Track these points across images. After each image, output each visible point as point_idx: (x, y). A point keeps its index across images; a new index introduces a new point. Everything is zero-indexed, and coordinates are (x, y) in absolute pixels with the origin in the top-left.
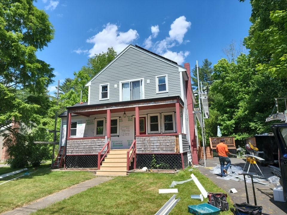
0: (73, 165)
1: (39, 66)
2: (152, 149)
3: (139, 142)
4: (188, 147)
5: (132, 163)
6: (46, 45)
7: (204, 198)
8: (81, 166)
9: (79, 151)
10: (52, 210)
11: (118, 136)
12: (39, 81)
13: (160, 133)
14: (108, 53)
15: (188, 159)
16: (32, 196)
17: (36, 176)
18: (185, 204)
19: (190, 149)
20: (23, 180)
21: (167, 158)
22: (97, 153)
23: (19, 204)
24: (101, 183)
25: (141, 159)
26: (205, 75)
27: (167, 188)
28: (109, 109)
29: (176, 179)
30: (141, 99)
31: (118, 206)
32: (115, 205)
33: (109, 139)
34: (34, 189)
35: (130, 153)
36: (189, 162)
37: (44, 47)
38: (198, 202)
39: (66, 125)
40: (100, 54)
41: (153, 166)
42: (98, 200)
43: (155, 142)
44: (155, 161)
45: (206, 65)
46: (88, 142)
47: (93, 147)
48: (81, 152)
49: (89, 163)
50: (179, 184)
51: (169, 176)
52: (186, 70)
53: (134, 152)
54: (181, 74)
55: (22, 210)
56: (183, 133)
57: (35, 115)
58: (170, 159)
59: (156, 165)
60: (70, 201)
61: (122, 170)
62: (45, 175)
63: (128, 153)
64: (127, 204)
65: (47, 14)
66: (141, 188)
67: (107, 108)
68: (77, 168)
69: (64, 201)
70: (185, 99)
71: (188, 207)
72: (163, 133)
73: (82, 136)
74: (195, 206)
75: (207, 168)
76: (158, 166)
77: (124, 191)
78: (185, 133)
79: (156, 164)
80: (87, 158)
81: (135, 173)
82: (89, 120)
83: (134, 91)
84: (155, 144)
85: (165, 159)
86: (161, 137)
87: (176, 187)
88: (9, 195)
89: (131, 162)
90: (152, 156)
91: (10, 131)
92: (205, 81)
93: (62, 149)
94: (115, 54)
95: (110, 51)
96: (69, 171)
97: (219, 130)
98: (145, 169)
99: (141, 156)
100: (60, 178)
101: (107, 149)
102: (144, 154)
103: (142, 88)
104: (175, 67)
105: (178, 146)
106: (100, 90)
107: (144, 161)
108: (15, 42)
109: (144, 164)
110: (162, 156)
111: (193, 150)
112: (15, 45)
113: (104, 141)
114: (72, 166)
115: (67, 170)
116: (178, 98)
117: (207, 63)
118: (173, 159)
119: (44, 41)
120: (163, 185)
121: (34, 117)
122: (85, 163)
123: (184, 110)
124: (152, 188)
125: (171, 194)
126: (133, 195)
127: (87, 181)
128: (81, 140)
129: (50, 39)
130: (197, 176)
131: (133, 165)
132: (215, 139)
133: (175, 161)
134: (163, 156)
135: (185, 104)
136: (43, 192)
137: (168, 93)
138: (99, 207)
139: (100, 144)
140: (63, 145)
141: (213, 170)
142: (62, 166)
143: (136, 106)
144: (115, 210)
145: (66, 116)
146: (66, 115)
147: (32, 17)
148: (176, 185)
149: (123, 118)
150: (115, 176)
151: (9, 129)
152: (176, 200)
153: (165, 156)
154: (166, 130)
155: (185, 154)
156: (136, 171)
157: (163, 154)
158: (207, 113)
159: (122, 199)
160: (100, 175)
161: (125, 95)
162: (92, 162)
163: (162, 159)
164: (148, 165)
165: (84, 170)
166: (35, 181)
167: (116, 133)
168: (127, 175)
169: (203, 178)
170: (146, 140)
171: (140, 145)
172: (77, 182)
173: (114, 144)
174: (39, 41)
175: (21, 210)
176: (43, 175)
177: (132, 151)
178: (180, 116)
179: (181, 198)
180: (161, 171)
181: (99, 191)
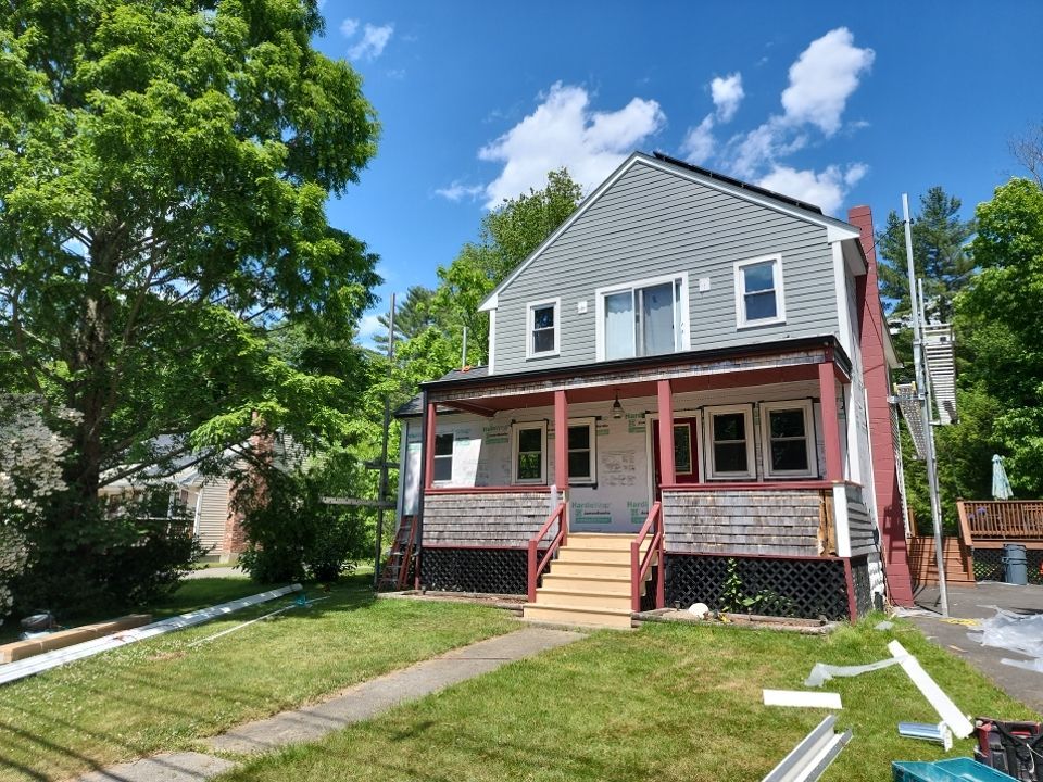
0: (445, 580)
1: (336, 247)
2: (726, 539)
3: (675, 511)
4: (871, 534)
5: (651, 587)
6: (354, 178)
7: (954, 737)
8: (469, 586)
9: (463, 535)
10: (392, 727)
11: (595, 486)
12: (336, 295)
13: (756, 480)
14: (548, 190)
15: (872, 584)
16: (326, 674)
17: (333, 610)
18: (876, 755)
19: (876, 543)
20: (294, 620)
21: (787, 573)
22: (524, 545)
23: (290, 698)
24: (545, 651)
25: (682, 573)
26: (932, 253)
27: (796, 690)
28: (562, 387)
29: (828, 656)
30: (676, 351)
31: (613, 736)
32: (605, 730)
33: (563, 495)
34: (330, 655)
35: (641, 549)
36: (877, 593)
37: (349, 183)
38: (931, 751)
39: (420, 445)
40: (523, 197)
41: (729, 601)
42: (543, 709)
43: (737, 512)
44: (738, 582)
45: (936, 214)
46: (493, 503)
47: (509, 520)
48: (470, 535)
49: (498, 578)
50: (842, 678)
51: (796, 642)
52: (857, 235)
53: (658, 547)
54: (837, 250)
55: (298, 719)
56: (846, 479)
57: (326, 411)
58: (800, 580)
59: (743, 598)
60: (447, 703)
61: (616, 608)
62: (358, 611)
63: (635, 548)
64: (648, 731)
65: (355, 72)
66: (691, 678)
67: (554, 385)
68: (456, 593)
69: (429, 701)
70: (857, 347)
71: (894, 768)
72: (765, 480)
73: (470, 483)
74: (922, 767)
75: (953, 620)
76: (748, 602)
77: (629, 686)
78: (856, 479)
79: (740, 595)
80: (490, 560)
81: (665, 622)
82: (492, 428)
83: (648, 324)
84: (737, 521)
85: (776, 578)
86: (762, 493)
87: (829, 686)
88: (257, 669)
89: (648, 584)
90: (724, 562)
91: (251, 461)
92: (934, 274)
93: (408, 527)
94: (574, 192)
95: (558, 181)
96: (434, 602)
97: (998, 471)
98: (699, 610)
99: (681, 563)
100: (405, 622)
101: (557, 530)
102: (695, 557)
103: (682, 309)
104: (814, 224)
105: (831, 530)
106: (528, 323)
107: (696, 580)
108: (264, 172)
109: (696, 591)
110: (764, 567)
111: (891, 549)
112: (264, 182)
113: (546, 503)
114: (441, 585)
115: (424, 598)
116: (828, 344)
117: (938, 205)
118: (811, 580)
119: (349, 163)
120: (776, 673)
121: (322, 416)
122: (483, 578)
123: (853, 389)
124: (733, 684)
125: (817, 713)
126: (665, 702)
127: (494, 639)
128: (470, 496)
129: (365, 158)
130: (914, 652)
131: (655, 594)
132: (982, 509)
133: (818, 587)
134: (767, 564)
135: (854, 368)
136: (357, 667)
137: (784, 324)
138: (548, 731)
139: (532, 513)
140: (408, 512)
141: (982, 632)
142: (408, 585)
143: (659, 377)
144: (607, 749)
145: (420, 415)
146: (419, 408)
147: (313, 87)
148: (829, 678)
149: (611, 422)
150: (591, 629)
151: (246, 455)
152: (838, 737)
153: (776, 567)
154: (776, 467)
155: (859, 562)
156: (666, 616)
157: (770, 560)
158: (947, 405)
159: (626, 713)
160: (537, 621)
161: (615, 339)
162: (509, 574)
163: (765, 578)
164: (712, 597)
165: (483, 602)
166: (330, 627)
167: (587, 474)
168: (634, 629)
169: (941, 660)
170: (701, 503)
171: (678, 520)
172: (464, 640)
173: (579, 512)
174: (334, 165)
175: (295, 721)
176: (353, 609)
177: (650, 541)
178: (839, 414)
179: (858, 731)
180: (761, 621)
181: (541, 677)
